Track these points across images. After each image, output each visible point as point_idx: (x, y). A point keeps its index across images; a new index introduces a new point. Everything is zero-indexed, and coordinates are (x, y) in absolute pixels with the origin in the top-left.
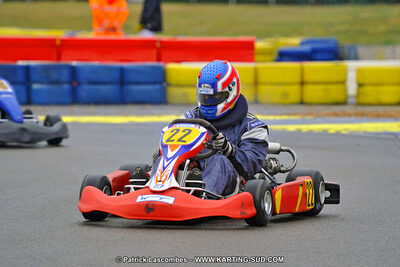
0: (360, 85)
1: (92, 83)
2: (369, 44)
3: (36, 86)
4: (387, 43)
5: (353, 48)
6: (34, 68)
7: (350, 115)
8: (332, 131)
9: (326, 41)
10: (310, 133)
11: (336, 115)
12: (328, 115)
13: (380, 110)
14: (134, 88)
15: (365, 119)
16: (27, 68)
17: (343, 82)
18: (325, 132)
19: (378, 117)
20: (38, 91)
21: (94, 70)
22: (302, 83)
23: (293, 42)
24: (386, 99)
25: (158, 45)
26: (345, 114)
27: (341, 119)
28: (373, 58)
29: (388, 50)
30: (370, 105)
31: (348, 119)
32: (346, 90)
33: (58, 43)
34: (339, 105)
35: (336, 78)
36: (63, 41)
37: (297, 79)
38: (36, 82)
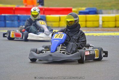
0: (103, 22)
1: (24, 21)
2: (106, 9)
3: (7, 22)
4: (111, 9)
5: (101, 10)
6: (7, 16)
7: (100, 31)
8: (95, 35)
9: (93, 9)
10: (88, 36)
11: (96, 30)
12: (94, 30)
13: (109, 29)
15: (104, 32)
16: (5, 16)
17: (98, 21)
18: (93, 36)
19: (108, 31)
21: (24, 17)
22: (86, 21)
23: (83, 9)
24: (111, 26)
25: (44, 10)
26: (99, 30)
28: (107, 14)
29: (111, 11)
30: (106, 27)
31: (99, 32)
32: (99, 23)
33: (14, 9)
34: (97, 28)
35: (96, 20)
36: (15, 8)
38: (8, 21)
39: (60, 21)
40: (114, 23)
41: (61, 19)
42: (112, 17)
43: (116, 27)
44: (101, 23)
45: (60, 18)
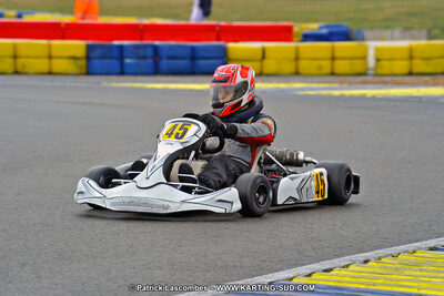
0: (378, 60)
1: (170, 58)
2: (372, 28)
3: (128, 61)
4: (387, 28)
5: (360, 31)
6: (127, 47)
7: (376, 83)
8: (369, 95)
9: (339, 26)
10: (352, 97)
11: (365, 83)
12: (358, 83)
13: (400, 79)
14: (202, 62)
15: (389, 86)
16: (121, 47)
17: (364, 58)
18: (363, 97)
20: (130, 64)
21: (171, 48)
22: (333, 59)
23: (313, 27)
24: (397, 71)
25: (218, 29)
26: (371, 82)
27: (370, 86)
29: (388, 33)
30: (385, 75)
32: (366, 64)
33: (141, 27)
34: (361, 75)
35: (359, 54)
36: (144, 26)
37: (329, 55)
38: (128, 57)
39: (264, 57)
40: (406, 63)
41: (268, 54)
42: (401, 49)
43: (410, 74)
44: (371, 62)
45: (264, 51)
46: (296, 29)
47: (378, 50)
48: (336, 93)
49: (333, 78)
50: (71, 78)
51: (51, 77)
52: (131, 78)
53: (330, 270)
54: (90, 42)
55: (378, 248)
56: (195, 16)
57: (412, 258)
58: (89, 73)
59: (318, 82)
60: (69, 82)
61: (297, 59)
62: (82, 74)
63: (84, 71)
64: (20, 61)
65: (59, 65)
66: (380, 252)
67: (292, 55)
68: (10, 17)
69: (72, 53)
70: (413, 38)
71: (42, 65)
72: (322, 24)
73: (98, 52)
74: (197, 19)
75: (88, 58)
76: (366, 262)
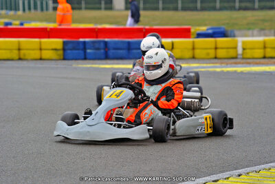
0: (244, 49)
1: (115, 49)
2: (240, 29)
3: (88, 51)
4: (249, 29)
5: (233, 31)
6: (88, 42)
8: (239, 71)
9: (219, 28)
10: (228, 72)
12: (232, 63)
14: (134, 51)
15: (251, 65)
16: (84, 42)
17: (236, 48)
18: (235, 72)
19: (257, 64)
20: (90, 53)
21: (116, 43)
22: (216, 48)
23: (203, 29)
24: (256, 56)
25: (144, 30)
27: (240, 65)
29: (250, 32)
30: (249, 58)
32: (237, 51)
33: (97, 30)
34: (234, 59)
35: (232, 45)
37: (213, 46)
38: (89, 49)
39: (173, 48)
40: (262, 51)
41: (175, 46)
42: (258, 42)
43: (264, 57)
44: (240, 51)
45: (173, 44)
46: (192, 30)
47: (244, 43)
48: (218, 70)
49: (216, 61)
50: (53, 62)
51: (42, 61)
52: (91, 61)
53: (218, 181)
54: (65, 40)
55: (247, 166)
56: (129, 23)
57: (268, 173)
58: (64, 59)
59: (207, 63)
60: (52, 64)
61: (194, 49)
62: (60, 59)
63: (62, 57)
64: (22, 52)
65: (46, 54)
66: (248, 169)
67: (191, 47)
68: (16, 25)
69: (54, 47)
70: (266, 35)
71: (36, 54)
72: (209, 27)
73: (70, 46)
74: (130, 25)
75: (64, 49)
76: (239, 175)
